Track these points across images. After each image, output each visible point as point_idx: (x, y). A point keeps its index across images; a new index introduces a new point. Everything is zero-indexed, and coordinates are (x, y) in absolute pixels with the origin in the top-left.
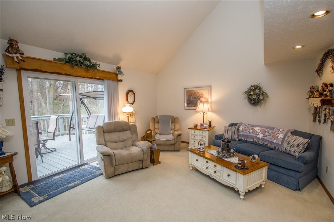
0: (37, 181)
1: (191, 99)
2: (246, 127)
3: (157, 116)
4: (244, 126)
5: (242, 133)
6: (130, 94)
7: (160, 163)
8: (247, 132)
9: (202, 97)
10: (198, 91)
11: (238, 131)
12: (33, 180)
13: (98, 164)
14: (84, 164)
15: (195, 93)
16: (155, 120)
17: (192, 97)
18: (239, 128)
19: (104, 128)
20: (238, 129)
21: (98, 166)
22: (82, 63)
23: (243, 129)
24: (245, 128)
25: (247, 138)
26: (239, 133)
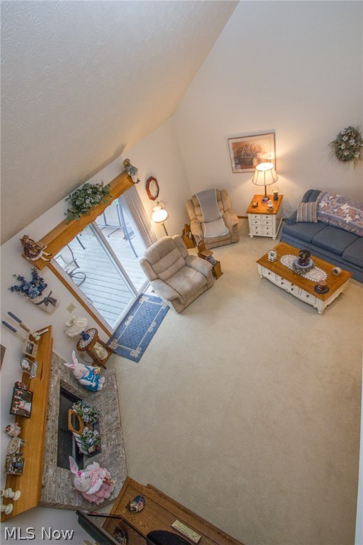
0: (115, 333)
1: (241, 156)
2: (330, 202)
3: (194, 196)
4: (327, 201)
5: (323, 212)
6: (152, 184)
7: (222, 274)
8: (330, 210)
9: (259, 152)
10: (251, 143)
11: (318, 209)
12: (112, 334)
13: (153, 291)
14: (140, 297)
15: (247, 146)
16: (193, 203)
17: (243, 153)
18: (320, 204)
19: (149, 260)
20: (318, 206)
21: (155, 295)
22: (94, 203)
23: (325, 206)
24: (328, 203)
25: (329, 219)
26: (320, 212)
